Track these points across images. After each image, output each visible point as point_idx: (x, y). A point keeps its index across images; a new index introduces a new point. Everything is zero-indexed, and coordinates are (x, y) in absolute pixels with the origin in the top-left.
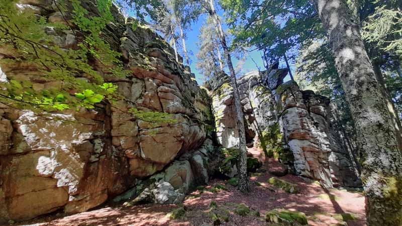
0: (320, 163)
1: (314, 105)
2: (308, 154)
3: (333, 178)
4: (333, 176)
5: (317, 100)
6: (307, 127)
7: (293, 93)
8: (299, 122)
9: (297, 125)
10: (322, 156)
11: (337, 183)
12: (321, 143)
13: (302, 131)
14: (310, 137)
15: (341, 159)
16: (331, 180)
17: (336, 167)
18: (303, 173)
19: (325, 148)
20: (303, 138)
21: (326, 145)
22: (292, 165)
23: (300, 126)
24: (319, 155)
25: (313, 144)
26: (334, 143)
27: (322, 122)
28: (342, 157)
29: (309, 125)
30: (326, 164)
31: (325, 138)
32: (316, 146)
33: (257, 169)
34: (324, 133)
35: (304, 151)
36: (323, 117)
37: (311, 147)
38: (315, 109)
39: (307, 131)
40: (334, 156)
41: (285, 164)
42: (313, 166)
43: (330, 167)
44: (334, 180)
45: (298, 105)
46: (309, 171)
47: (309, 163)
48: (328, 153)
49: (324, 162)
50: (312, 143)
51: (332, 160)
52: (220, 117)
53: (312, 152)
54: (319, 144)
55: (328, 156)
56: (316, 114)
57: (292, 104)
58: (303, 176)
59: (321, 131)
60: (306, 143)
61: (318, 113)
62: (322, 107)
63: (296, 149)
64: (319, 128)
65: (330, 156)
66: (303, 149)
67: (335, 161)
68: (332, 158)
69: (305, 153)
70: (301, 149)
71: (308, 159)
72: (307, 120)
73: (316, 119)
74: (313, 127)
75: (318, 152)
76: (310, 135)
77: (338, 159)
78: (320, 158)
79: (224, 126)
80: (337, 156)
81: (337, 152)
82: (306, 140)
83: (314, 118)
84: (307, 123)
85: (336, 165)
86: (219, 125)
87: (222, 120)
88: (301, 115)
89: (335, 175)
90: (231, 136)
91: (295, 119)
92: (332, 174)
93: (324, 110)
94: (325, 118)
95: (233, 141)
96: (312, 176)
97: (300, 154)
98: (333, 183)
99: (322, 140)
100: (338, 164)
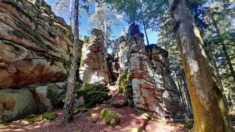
0: (156, 98)
1: (155, 54)
2: (144, 91)
3: (165, 111)
4: (165, 109)
5: (157, 50)
6: (146, 69)
7: (137, 42)
8: (138, 64)
9: (136, 66)
10: (157, 93)
11: (168, 115)
12: (157, 83)
13: (139, 71)
14: (147, 76)
15: (173, 97)
16: (164, 112)
17: (168, 102)
18: (138, 106)
19: (159, 86)
20: (141, 77)
21: (161, 84)
22: (131, 98)
23: (139, 67)
24: (154, 91)
25: (149, 83)
26: (169, 84)
27: (160, 67)
28: (174, 95)
29: (148, 67)
30: (160, 99)
31: (160, 79)
32: (152, 84)
33: (104, 101)
34: (160, 75)
35: (140, 88)
36: (162, 63)
37: (147, 85)
38: (155, 57)
39: (144, 72)
40: (167, 94)
41: (127, 98)
42: (148, 100)
43: (163, 102)
44: (166, 113)
45: (140, 51)
46: (143, 105)
47: (144, 98)
48: (163, 91)
49: (159, 98)
50: (148, 81)
51: (165, 97)
52: (83, 59)
53: (148, 89)
54: (155, 83)
55: (162, 93)
56: (156, 61)
57: (135, 49)
58: (138, 108)
59: (158, 74)
60: (143, 81)
61: (158, 60)
62: (160, 56)
63: (135, 85)
64: (156, 71)
65: (164, 93)
66: (141, 86)
67: (168, 98)
68: (166, 95)
69: (142, 89)
70: (139, 86)
71: (143, 94)
72: (147, 63)
73: (156, 64)
74: (151, 69)
75: (153, 89)
76: (147, 75)
77: (171, 96)
78: (156, 95)
79: (87, 67)
80: (170, 93)
81: (170, 91)
82: (143, 79)
83: (154, 63)
84: (146, 66)
85: (168, 101)
86: (83, 65)
87: (86, 62)
88: (141, 59)
89: (167, 109)
90: (94, 75)
91: (135, 61)
92: (164, 107)
93: (163, 58)
94: (163, 64)
95: (95, 79)
96: (146, 109)
97: (136, 90)
98: (166, 115)
99: (157, 80)
100: (169, 100)
